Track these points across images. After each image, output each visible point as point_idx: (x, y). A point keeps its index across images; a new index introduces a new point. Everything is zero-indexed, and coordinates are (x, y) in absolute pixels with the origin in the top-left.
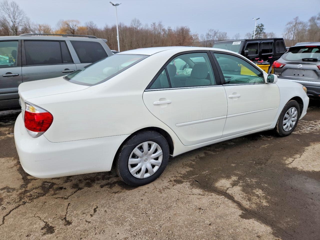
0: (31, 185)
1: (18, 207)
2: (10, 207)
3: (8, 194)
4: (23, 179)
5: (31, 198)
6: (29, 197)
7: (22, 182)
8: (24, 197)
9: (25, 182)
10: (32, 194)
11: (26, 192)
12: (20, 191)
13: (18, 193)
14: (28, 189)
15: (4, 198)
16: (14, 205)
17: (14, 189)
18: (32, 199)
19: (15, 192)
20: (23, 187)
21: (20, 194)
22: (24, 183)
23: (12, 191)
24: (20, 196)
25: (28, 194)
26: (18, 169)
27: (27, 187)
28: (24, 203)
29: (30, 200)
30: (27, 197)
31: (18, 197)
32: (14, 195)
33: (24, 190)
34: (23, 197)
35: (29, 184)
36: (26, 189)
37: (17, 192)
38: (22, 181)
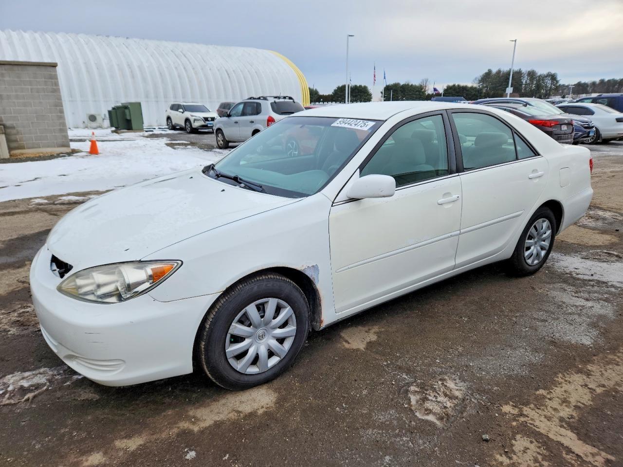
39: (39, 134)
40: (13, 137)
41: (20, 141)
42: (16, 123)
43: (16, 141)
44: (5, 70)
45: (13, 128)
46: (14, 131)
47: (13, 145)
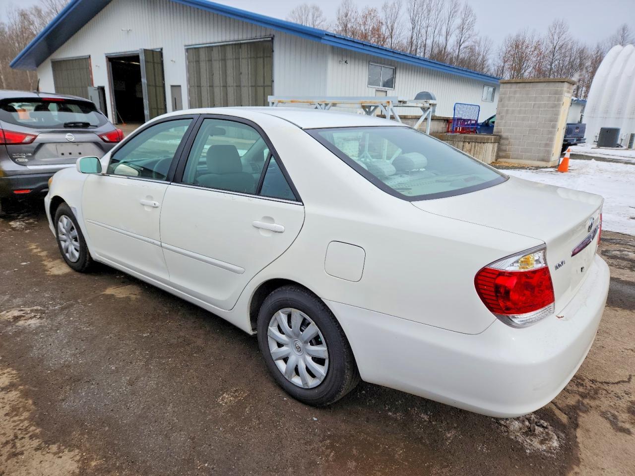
0: (568, 400)
1: (605, 382)
2: (617, 389)
3: (616, 413)
4: (577, 426)
5: (579, 381)
6: (582, 385)
7: (584, 419)
8: (590, 390)
9: (577, 414)
10: (575, 386)
11: (583, 396)
12: (593, 403)
13: (597, 402)
14: (578, 397)
15: (626, 411)
16: (611, 388)
17: (603, 414)
18: (580, 379)
19: (603, 409)
20: (585, 406)
21: (595, 399)
22: (581, 414)
23: (608, 413)
24: (596, 396)
25: (581, 389)
26: (578, 465)
27: (579, 401)
28: (593, 381)
29: (583, 380)
30: (586, 386)
31: (599, 396)
32: (605, 403)
33: (585, 400)
34: (592, 391)
35: (571, 404)
36: (581, 399)
37: (600, 407)
38: (580, 421)
39: (525, 147)
40: (503, 147)
41: (508, 151)
42: (510, 135)
43: (505, 151)
44: (519, 88)
45: (507, 139)
46: (506, 142)
47: (501, 154)
